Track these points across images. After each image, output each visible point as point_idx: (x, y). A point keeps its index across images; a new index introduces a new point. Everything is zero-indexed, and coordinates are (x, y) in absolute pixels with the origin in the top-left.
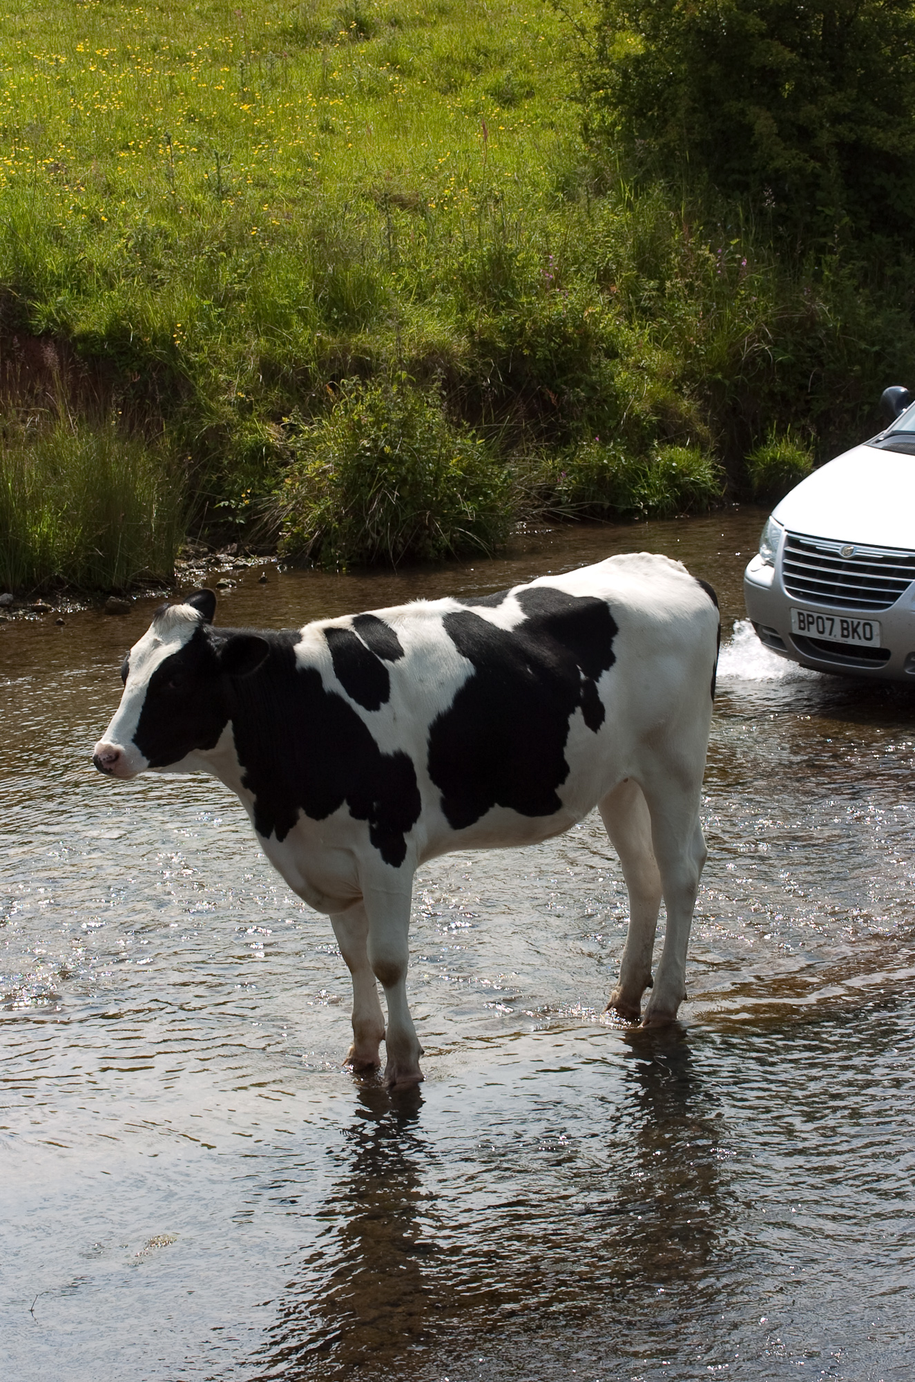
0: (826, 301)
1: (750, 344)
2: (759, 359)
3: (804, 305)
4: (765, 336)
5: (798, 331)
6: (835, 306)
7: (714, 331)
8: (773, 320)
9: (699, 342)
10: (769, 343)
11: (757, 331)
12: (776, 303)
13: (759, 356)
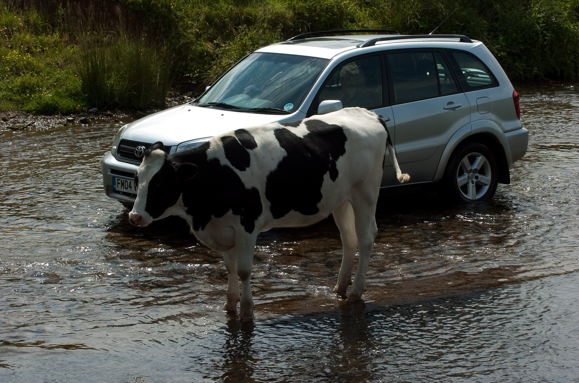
0: (443, 3)
1: (410, 19)
3: (434, 5)
4: (416, 17)
5: (431, 16)
6: (447, 6)
7: (396, 14)
8: (421, 10)
9: (389, 18)
10: (418, 19)
11: (413, 15)
12: (422, 3)
13: (414, 25)
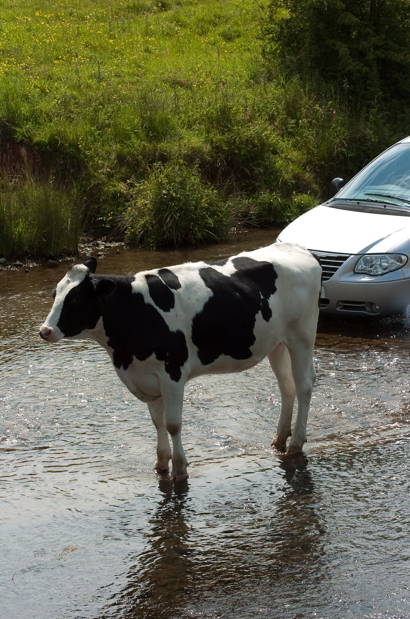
0: (371, 129)
1: (337, 148)
2: (341, 155)
3: (361, 131)
4: (343, 145)
5: (358, 143)
6: (375, 132)
7: (321, 142)
8: (347, 138)
9: (314, 147)
10: (345, 148)
11: (340, 143)
12: (349, 130)
13: (341, 154)
